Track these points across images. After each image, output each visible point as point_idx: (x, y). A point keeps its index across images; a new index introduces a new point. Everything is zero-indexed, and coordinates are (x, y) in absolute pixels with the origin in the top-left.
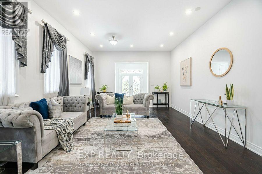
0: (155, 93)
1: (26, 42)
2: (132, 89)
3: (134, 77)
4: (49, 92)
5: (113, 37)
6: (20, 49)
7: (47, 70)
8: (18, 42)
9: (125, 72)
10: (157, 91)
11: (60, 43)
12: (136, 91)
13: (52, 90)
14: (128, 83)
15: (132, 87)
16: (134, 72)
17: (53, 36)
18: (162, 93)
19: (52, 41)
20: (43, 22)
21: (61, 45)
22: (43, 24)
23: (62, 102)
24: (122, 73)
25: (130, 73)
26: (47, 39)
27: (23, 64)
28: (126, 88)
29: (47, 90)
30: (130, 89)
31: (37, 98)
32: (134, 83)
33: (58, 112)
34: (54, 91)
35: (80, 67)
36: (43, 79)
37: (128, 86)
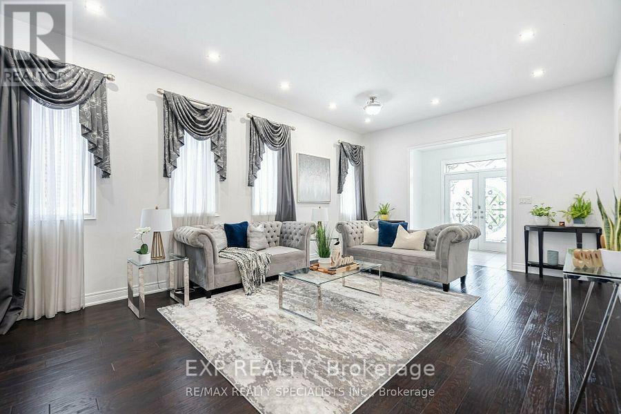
0: (534, 228)
1: (225, 150)
2: (483, 215)
3: (488, 181)
4: (260, 213)
5: (373, 99)
6: (219, 160)
7: (256, 182)
8: (217, 152)
9: (461, 168)
10: (541, 222)
11: (273, 139)
12: (495, 221)
13: (264, 211)
14: (470, 200)
15: (480, 210)
16: (491, 166)
17: (262, 132)
18: (562, 229)
19: (262, 139)
20: (248, 117)
21: (276, 141)
22: (249, 119)
23: (278, 230)
24: (451, 171)
25: (477, 169)
26: (255, 137)
27: (223, 178)
28: (463, 212)
29: (256, 211)
30: (476, 215)
31: (235, 220)
32: (489, 199)
33: (256, 242)
34: (267, 213)
35: (326, 169)
36: (251, 195)
37: (470, 208)
